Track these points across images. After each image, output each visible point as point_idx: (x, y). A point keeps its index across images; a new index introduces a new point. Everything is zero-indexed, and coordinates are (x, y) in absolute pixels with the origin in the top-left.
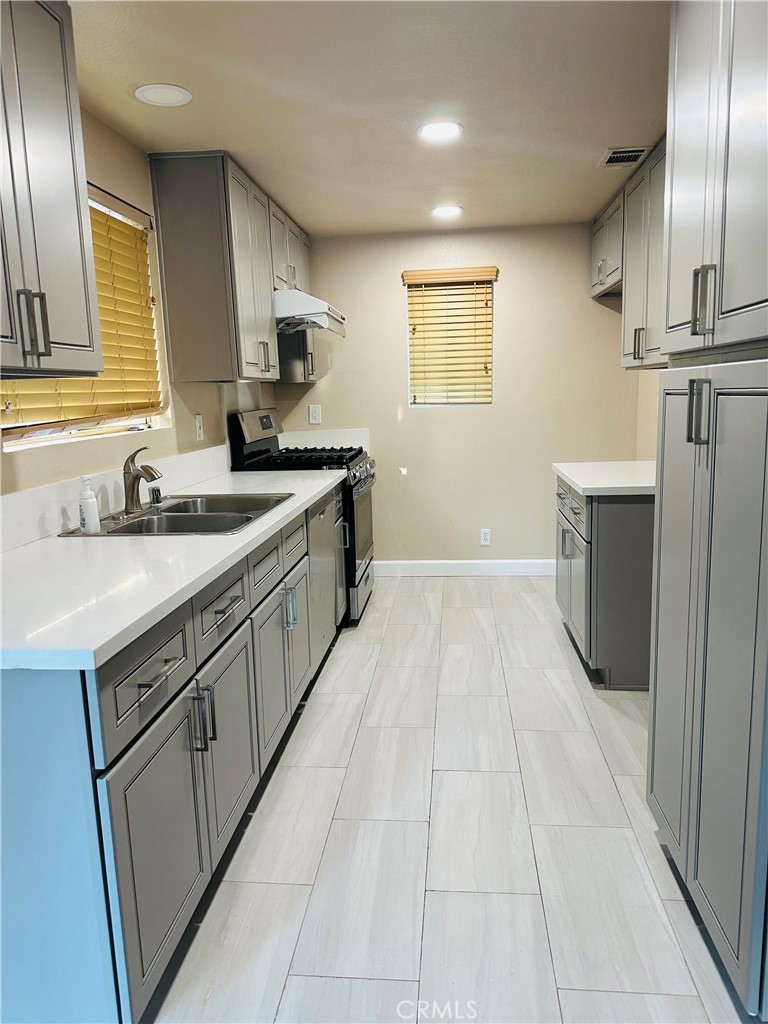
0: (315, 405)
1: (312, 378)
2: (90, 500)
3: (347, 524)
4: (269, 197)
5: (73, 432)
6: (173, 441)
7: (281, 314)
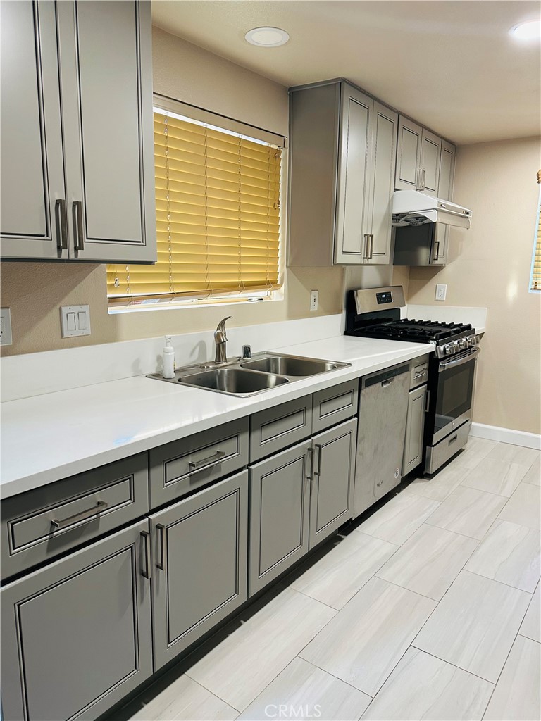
0: (441, 285)
1: (437, 262)
2: (170, 354)
3: (429, 392)
4: (400, 114)
5: (194, 300)
6: (284, 310)
7: (398, 210)
